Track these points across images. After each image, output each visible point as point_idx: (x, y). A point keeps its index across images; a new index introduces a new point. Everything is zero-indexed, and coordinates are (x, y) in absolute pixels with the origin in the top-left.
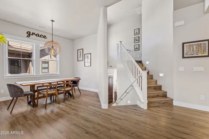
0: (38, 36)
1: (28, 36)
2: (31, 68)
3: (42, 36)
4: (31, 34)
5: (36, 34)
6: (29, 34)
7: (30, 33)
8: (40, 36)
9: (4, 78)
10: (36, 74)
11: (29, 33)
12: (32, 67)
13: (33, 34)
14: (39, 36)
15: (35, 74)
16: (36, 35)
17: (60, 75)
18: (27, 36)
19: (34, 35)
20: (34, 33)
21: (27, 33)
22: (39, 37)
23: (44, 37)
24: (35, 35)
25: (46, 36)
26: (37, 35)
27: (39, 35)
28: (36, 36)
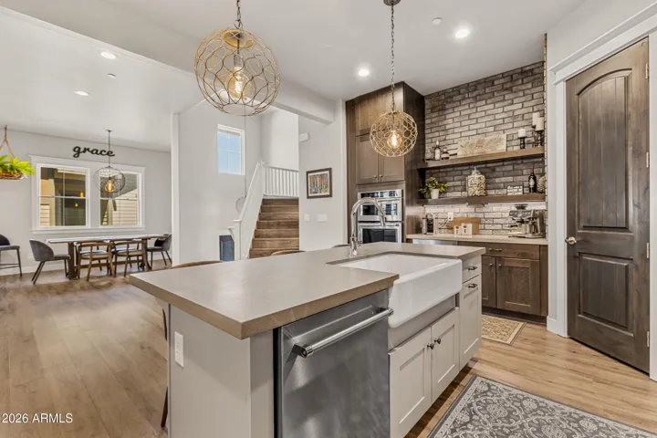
0: (96, 153)
1: (76, 156)
3: (105, 152)
4: (82, 150)
6: (78, 152)
7: (80, 148)
8: (101, 153)
9: (34, 233)
11: (77, 150)
13: (85, 150)
15: (89, 228)
16: (92, 152)
17: (144, 229)
18: (74, 156)
19: (87, 152)
20: (88, 149)
21: (74, 150)
22: (98, 154)
23: (109, 154)
24: (89, 151)
25: (112, 153)
26: (95, 152)
27: (97, 151)
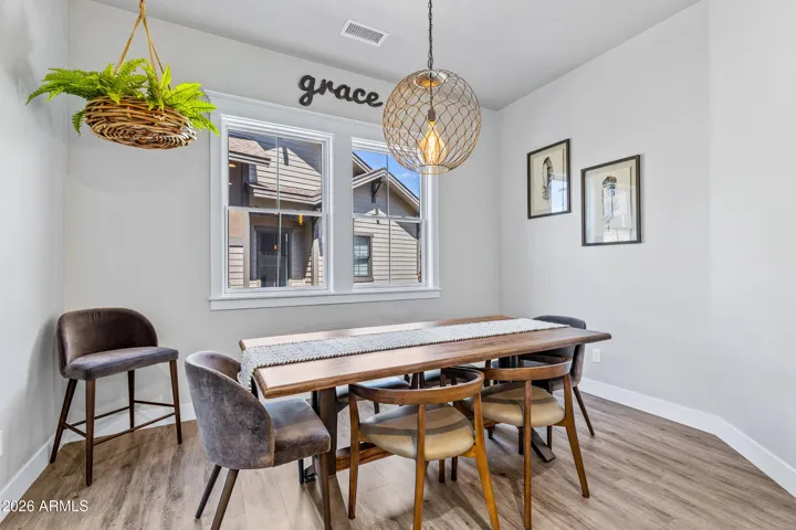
0: (346, 97)
1: (306, 100)
2: (318, 260)
3: (361, 98)
4: (317, 85)
5: (335, 87)
6: (309, 89)
7: (313, 81)
8: (355, 97)
9: (214, 306)
10: (336, 286)
11: (307, 84)
12: (320, 258)
13: (324, 86)
14: (351, 95)
15: (332, 291)
16: (337, 93)
17: (437, 295)
18: (301, 101)
19: (327, 90)
20: (330, 84)
21: (301, 84)
22: (349, 99)
23: (372, 99)
24: (331, 90)
25: (377, 97)
26: (343, 92)
27: (348, 89)
28: (338, 96)
